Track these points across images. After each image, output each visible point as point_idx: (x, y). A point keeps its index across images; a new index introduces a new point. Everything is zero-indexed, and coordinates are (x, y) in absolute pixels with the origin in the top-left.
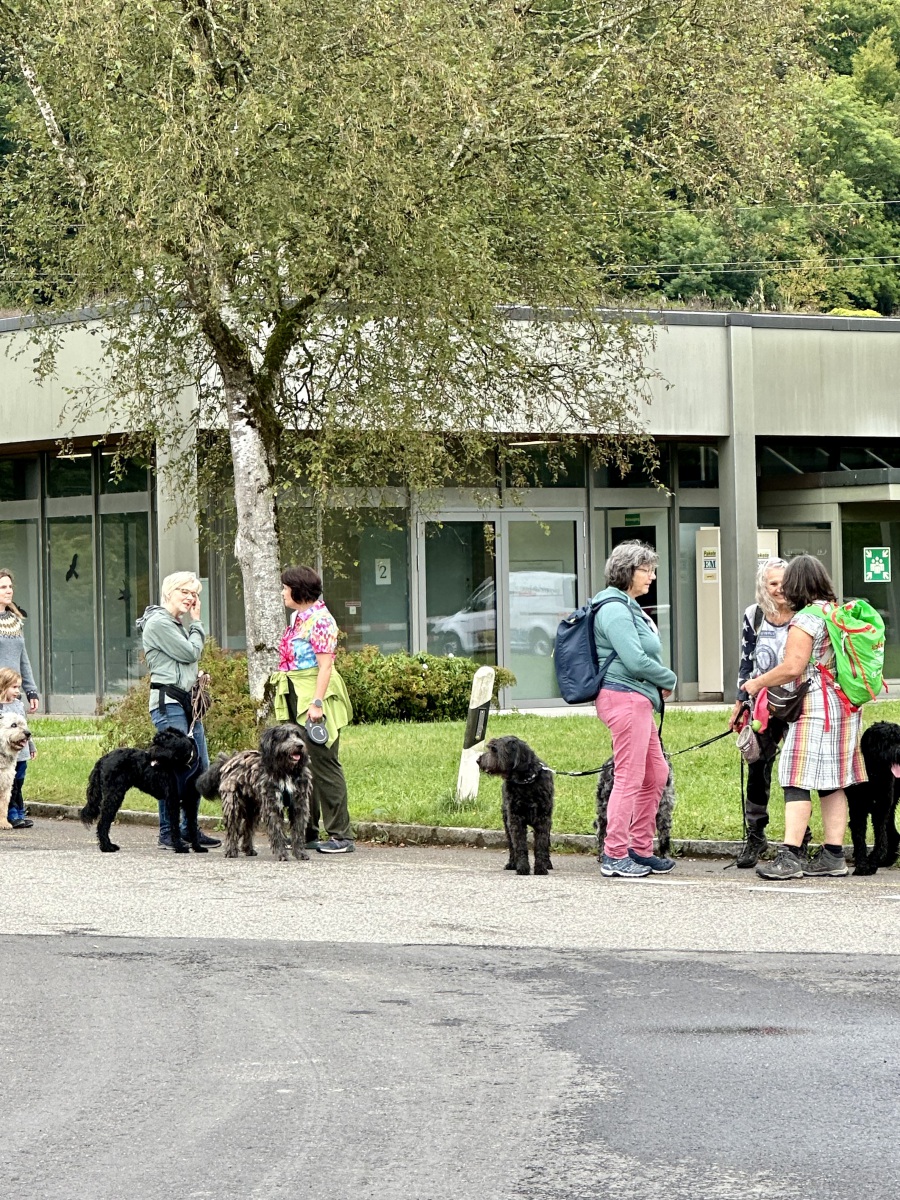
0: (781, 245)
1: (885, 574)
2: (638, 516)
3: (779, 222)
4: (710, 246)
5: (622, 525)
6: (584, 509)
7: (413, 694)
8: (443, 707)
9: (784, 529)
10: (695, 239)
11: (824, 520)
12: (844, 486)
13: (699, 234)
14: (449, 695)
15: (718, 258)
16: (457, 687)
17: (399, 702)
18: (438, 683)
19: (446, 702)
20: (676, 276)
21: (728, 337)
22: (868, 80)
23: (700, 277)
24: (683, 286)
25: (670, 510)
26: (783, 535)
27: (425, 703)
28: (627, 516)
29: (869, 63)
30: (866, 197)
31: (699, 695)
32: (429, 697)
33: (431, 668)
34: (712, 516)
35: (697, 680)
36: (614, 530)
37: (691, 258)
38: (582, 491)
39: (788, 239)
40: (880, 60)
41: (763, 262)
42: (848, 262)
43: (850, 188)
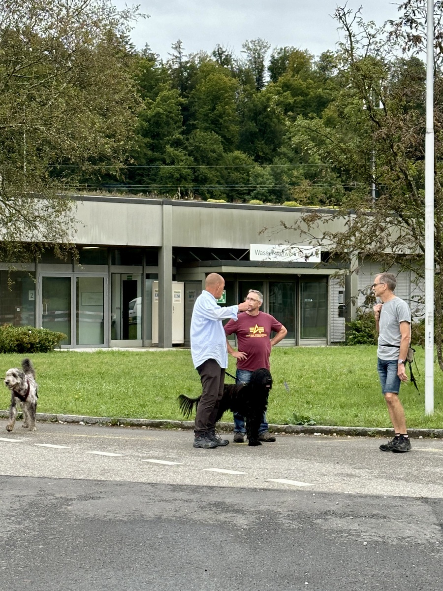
0: (294, 179)
1: (223, 300)
2: (131, 276)
3: (294, 171)
4: (268, 179)
5: (126, 279)
6: (107, 273)
7: (24, 342)
8: (37, 347)
9: (187, 282)
10: (262, 176)
11: (200, 279)
12: (207, 267)
13: (264, 175)
14: (39, 343)
15: (271, 184)
16: (42, 340)
17: (18, 345)
18: (35, 339)
19: (38, 346)
20: (255, 190)
21: (162, 209)
22: (327, 121)
23: (263, 191)
24: (258, 194)
25: (142, 274)
26: (186, 285)
27: (29, 346)
28: (128, 276)
29: (328, 115)
30: (325, 163)
31: (152, 344)
32: (30, 343)
33: (33, 332)
34: (155, 277)
35: (151, 339)
36: (124, 281)
37: (261, 183)
38: (106, 266)
39: (296, 177)
40: (332, 113)
41: (287, 185)
42: (318, 186)
43: (319, 159)
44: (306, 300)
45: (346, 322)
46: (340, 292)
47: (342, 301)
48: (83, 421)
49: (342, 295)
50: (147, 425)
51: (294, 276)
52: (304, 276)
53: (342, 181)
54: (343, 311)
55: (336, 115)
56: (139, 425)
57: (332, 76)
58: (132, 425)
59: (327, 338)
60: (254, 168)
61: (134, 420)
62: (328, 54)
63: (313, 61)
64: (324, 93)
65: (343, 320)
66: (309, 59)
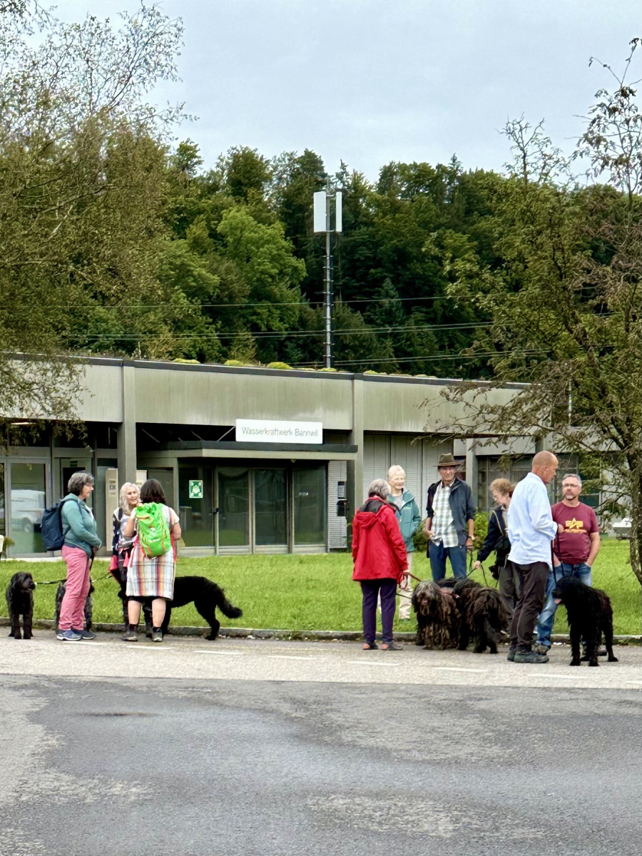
0: (150, 326)
1: (200, 494)
2: (76, 462)
3: (149, 315)
4: (114, 326)
5: (68, 466)
6: (49, 458)
9: (150, 470)
10: (106, 321)
11: (170, 466)
12: (180, 449)
13: (108, 319)
15: (118, 333)
20: (96, 341)
21: (122, 371)
22: (194, 242)
23: (109, 341)
24: (100, 346)
25: (93, 459)
26: (149, 473)
28: (71, 462)
29: (195, 233)
30: (193, 303)
34: (113, 463)
36: (64, 469)
37: (105, 331)
38: (48, 448)
39: (153, 323)
40: (200, 232)
41: (141, 335)
42: (183, 336)
43: (184, 298)
44: (300, 494)
45: (348, 522)
46: (340, 483)
47: (343, 495)
48: (251, 634)
49: (343, 487)
50: (338, 638)
51: (287, 461)
52: (299, 461)
53: (217, 330)
54: (343, 509)
55: (206, 234)
56: (328, 638)
57: (194, 176)
58: (321, 638)
59: (326, 543)
60: (93, 309)
61: (322, 632)
62: (188, 144)
63: (169, 155)
64: (186, 201)
65: (343, 519)
66: (163, 152)
